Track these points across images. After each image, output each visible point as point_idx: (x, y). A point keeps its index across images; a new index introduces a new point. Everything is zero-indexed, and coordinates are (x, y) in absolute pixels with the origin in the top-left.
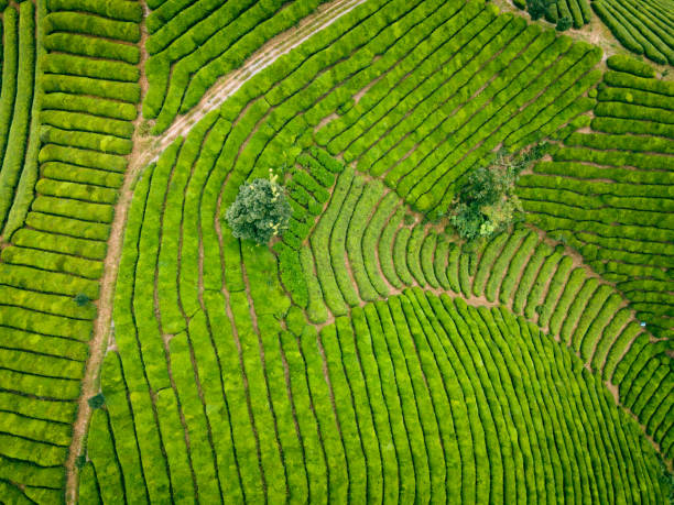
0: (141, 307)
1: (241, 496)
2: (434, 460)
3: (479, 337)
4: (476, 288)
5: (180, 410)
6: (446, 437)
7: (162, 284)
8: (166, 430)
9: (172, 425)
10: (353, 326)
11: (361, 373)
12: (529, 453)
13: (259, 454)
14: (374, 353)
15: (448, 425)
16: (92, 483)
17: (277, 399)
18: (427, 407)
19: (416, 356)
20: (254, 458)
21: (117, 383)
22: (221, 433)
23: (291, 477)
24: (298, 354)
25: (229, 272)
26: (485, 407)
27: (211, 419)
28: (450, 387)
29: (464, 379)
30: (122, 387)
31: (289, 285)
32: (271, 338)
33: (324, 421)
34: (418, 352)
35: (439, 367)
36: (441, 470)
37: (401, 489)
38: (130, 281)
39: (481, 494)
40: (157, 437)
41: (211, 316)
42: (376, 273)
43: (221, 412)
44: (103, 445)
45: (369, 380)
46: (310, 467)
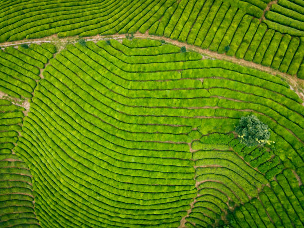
0: (218, 71)
1: (133, 97)
2: (122, 177)
3: (166, 217)
5: (171, 80)
6: (130, 186)
7: (226, 81)
8: (165, 73)
9: (166, 76)
10: (186, 160)
11: (165, 157)
12: (114, 220)
13: (146, 107)
14: (172, 166)
15: (134, 188)
16: (154, 45)
17: (164, 119)
18: (143, 182)
19: (166, 184)
20: (145, 105)
21: (188, 58)
22: (158, 94)
23: (134, 117)
24: (180, 132)
25: (225, 111)
26: (137, 208)
27: (164, 91)
28: (149, 195)
29: (150, 203)
30: (187, 59)
31: (212, 136)
32: (191, 122)
33: (151, 136)
34: (167, 186)
35: (159, 193)
36: (118, 179)
37: (117, 160)
38: (230, 68)
39: (105, 192)
40: (163, 70)
41: (207, 99)
42: (208, 178)
43: (166, 96)
44: (166, 50)
45: (162, 160)
46: (135, 126)
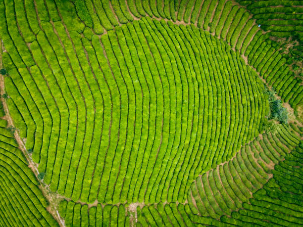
0: (12, 31)
1: (74, 103)
2: (157, 86)
3: (178, 37)
4: (179, 16)
5: (42, 74)
6: (162, 77)
7: (19, 20)
8: (37, 82)
9: (39, 80)
10: (116, 34)
11: (121, 54)
12: (200, 81)
13: (79, 87)
14: (127, 45)
15: (163, 72)
16: (13, 105)
17: (84, 65)
18: (153, 65)
19: (147, 45)
20: (77, 89)
21: (11, 65)
22: (61, 81)
23: (94, 95)
24: (91, 47)
25: (51, 12)
26: (180, 64)
27: (56, 76)
28: (163, 56)
29: (170, 53)
30: (13, 66)
31: (82, 17)
32: (76, 41)
33: (106, 73)
34: (148, 44)
35: (158, 49)
36: (160, 89)
37: (143, 97)
38: (4, 20)
39: (178, 97)
40: (35, 85)
41: (47, 33)
42: (126, 10)
43: (59, 72)
44: (13, 90)
45: (125, 56)
46: (102, 90)
